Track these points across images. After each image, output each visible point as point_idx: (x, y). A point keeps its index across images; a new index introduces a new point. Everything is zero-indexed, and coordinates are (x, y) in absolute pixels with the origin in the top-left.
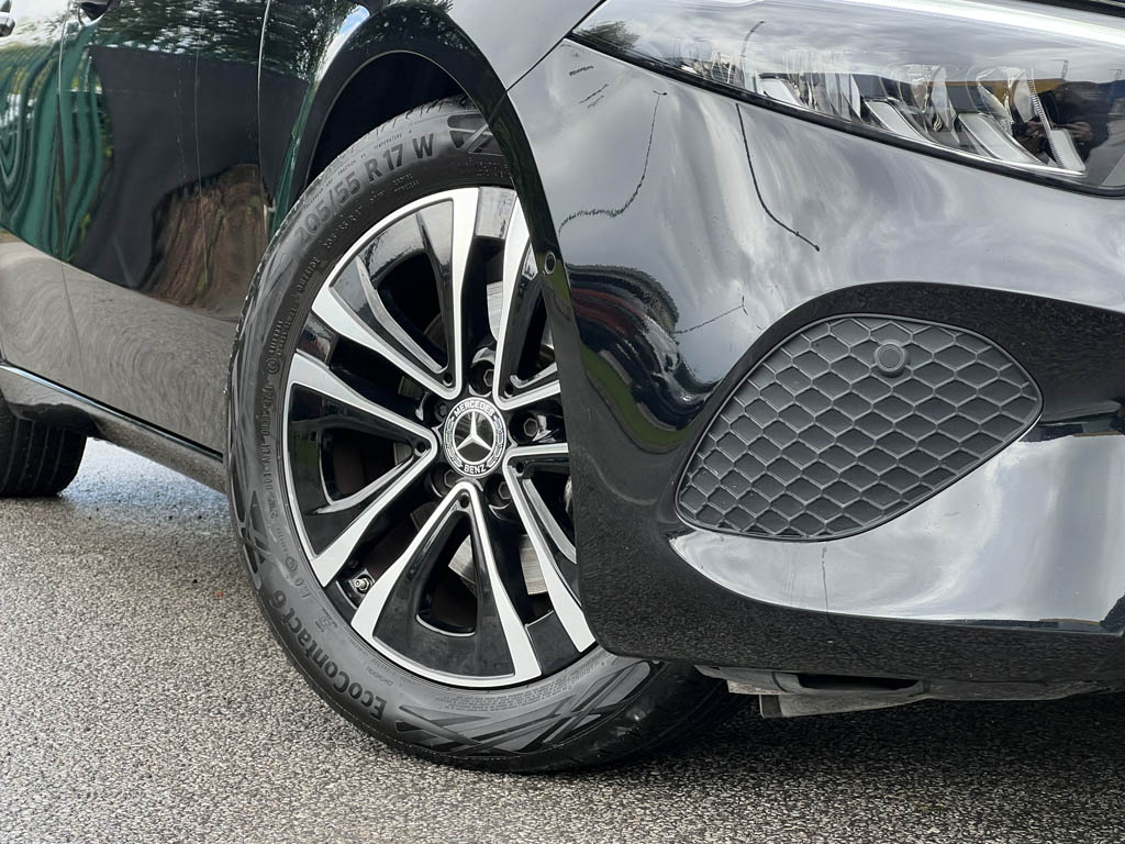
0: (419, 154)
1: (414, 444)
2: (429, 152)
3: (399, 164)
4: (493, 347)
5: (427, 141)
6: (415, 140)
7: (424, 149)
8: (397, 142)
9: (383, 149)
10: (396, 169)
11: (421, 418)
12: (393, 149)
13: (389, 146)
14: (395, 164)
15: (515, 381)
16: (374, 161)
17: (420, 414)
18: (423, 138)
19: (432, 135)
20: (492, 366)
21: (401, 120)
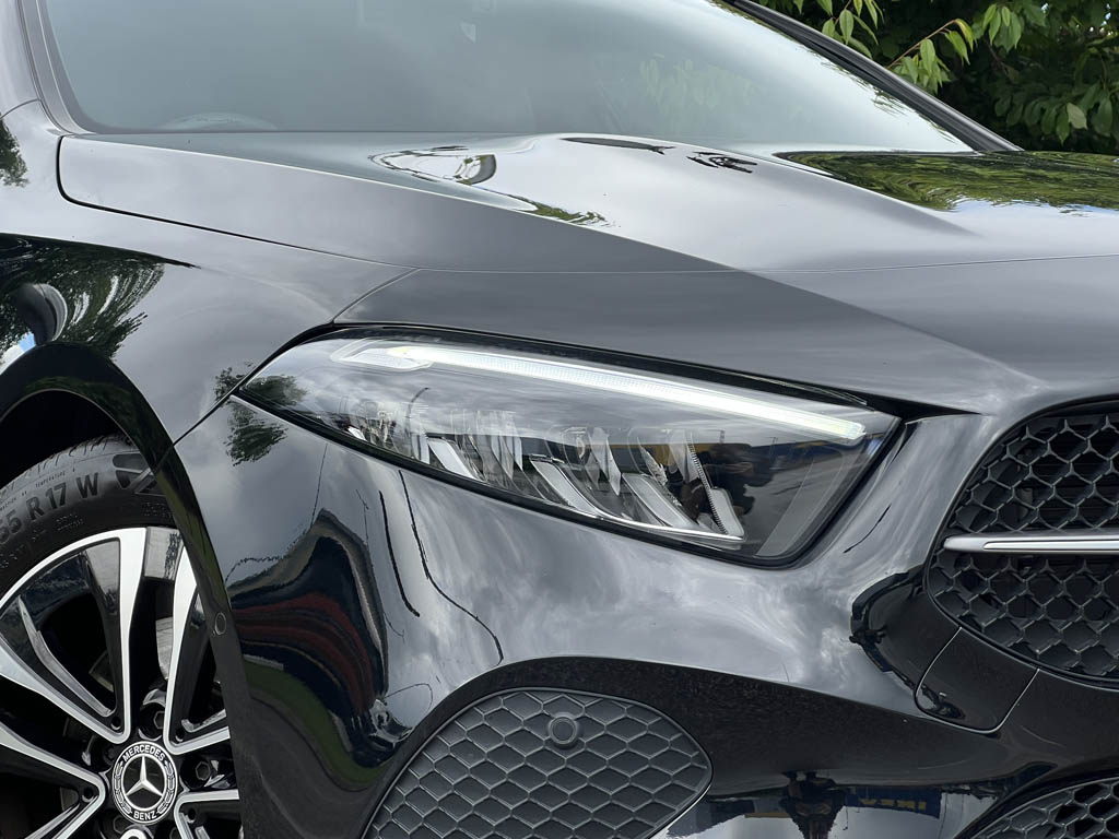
0: (83, 492)
1: (81, 789)
2: (94, 491)
3: (62, 502)
4: (164, 689)
5: (92, 480)
6: (79, 479)
7: (88, 487)
8: (60, 480)
9: (45, 488)
10: (59, 508)
11: (88, 762)
12: (56, 488)
13: (53, 483)
14: (58, 502)
15: (187, 724)
16: (36, 499)
17: (87, 758)
18: (88, 477)
19: (96, 475)
20: (163, 709)
21: (64, 457)
